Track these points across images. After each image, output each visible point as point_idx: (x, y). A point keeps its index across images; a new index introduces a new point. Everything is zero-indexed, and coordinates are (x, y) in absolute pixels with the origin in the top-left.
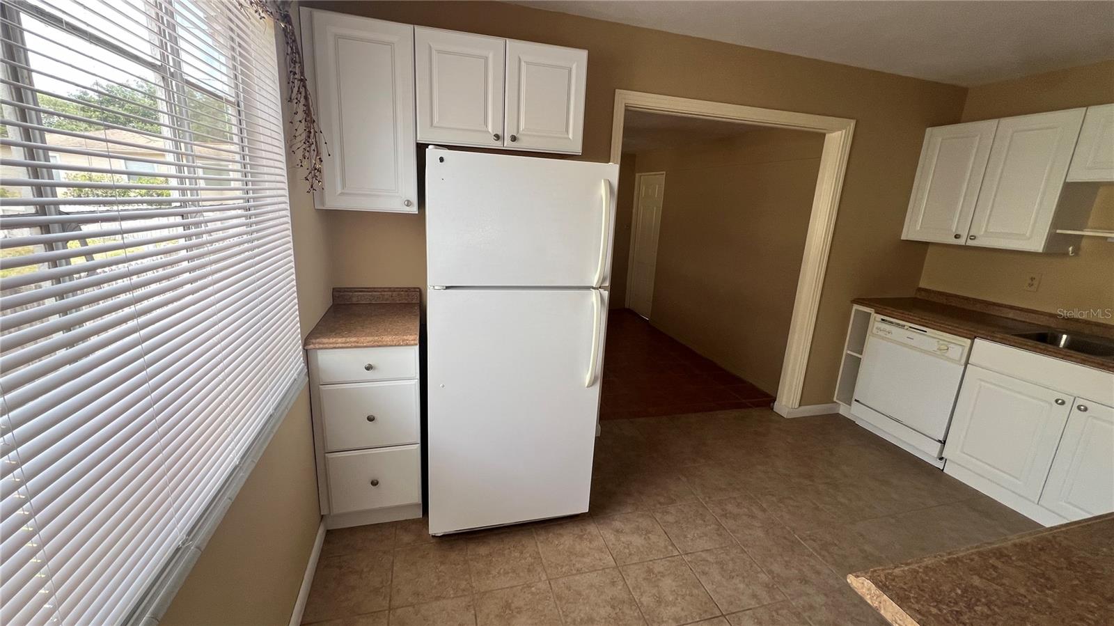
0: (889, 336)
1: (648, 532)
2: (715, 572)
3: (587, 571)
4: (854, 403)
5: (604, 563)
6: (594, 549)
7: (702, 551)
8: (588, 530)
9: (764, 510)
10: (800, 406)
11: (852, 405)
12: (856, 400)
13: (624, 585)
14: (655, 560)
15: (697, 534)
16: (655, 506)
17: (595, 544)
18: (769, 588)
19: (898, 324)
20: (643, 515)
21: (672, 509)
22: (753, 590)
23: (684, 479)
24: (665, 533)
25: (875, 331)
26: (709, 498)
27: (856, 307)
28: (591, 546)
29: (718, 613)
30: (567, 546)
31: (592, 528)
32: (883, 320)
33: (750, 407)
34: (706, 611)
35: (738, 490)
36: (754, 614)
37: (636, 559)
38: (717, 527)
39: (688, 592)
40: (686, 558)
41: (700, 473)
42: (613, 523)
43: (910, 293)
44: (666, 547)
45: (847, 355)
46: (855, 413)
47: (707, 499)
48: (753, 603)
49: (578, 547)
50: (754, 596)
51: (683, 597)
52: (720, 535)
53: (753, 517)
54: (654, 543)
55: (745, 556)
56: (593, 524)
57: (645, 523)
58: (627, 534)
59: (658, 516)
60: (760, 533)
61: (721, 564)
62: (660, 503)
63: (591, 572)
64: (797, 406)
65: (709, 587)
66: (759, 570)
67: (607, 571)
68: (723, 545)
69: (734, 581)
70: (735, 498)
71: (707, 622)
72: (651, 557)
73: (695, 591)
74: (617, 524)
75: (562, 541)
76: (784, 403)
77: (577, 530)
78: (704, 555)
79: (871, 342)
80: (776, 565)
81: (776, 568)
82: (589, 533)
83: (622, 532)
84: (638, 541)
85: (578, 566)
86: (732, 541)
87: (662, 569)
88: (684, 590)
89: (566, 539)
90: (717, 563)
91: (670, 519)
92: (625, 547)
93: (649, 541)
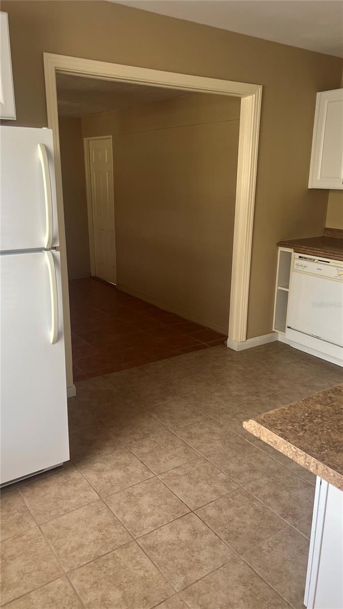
0: (305, 270)
1: (126, 465)
2: (184, 482)
3: (74, 509)
4: (287, 329)
5: (89, 499)
6: (78, 490)
7: (173, 469)
8: (72, 477)
9: (221, 426)
10: (246, 339)
11: (286, 332)
12: (288, 327)
13: (108, 512)
14: (134, 485)
15: (169, 457)
16: (131, 443)
17: (80, 486)
18: (226, 482)
19: (311, 259)
20: (121, 453)
21: (146, 443)
22: (214, 487)
23: (155, 416)
24: (142, 462)
25: (295, 267)
26: (177, 426)
27: (281, 249)
28: (76, 489)
29: (188, 511)
30: (53, 494)
31: (75, 474)
32: (300, 257)
33: (208, 347)
34: (178, 512)
35: (201, 415)
36: (215, 504)
37: (117, 489)
38: (185, 448)
39: (163, 503)
40: (160, 477)
41: (168, 409)
42: (95, 465)
43: (318, 234)
44: (143, 473)
45: (278, 290)
46: (288, 337)
47: (175, 428)
48: (215, 497)
49: (63, 493)
50: (215, 491)
51: (159, 506)
52: (186, 453)
53: (213, 433)
54: (132, 472)
55: (207, 464)
56: (76, 471)
57: (124, 459)
58: (107, 471)
59: (134, 450)
60: (218, 444)
61: (188, 475)
62: (135, 440)
63: (78, 509)
64: (244, 339)
65: (180, 494)
66: (219, 471)
67: (92, 504)
68: (190, 460)
69: (200, 484)
70: (198, 422)
71: (179, 520)
72: (131, 484)
73: (169, 500)
74: (98, 465)
75: (48, 491)
76: (234, 339)
77: (61, 479)
78: (174, 471)
79: (294, 277)
80: (232, 465)
81: (232, 467)
82: (73, 479)
83: (103, 471)
84: (118, 474)
85: (65, 507)
86: (197, 456)
87: (140, 490)
88: (160, 501)
89: (52, 489)
90: (185, 475)
91: (145, 450)
92: (107, 482)
93: (128, 472)
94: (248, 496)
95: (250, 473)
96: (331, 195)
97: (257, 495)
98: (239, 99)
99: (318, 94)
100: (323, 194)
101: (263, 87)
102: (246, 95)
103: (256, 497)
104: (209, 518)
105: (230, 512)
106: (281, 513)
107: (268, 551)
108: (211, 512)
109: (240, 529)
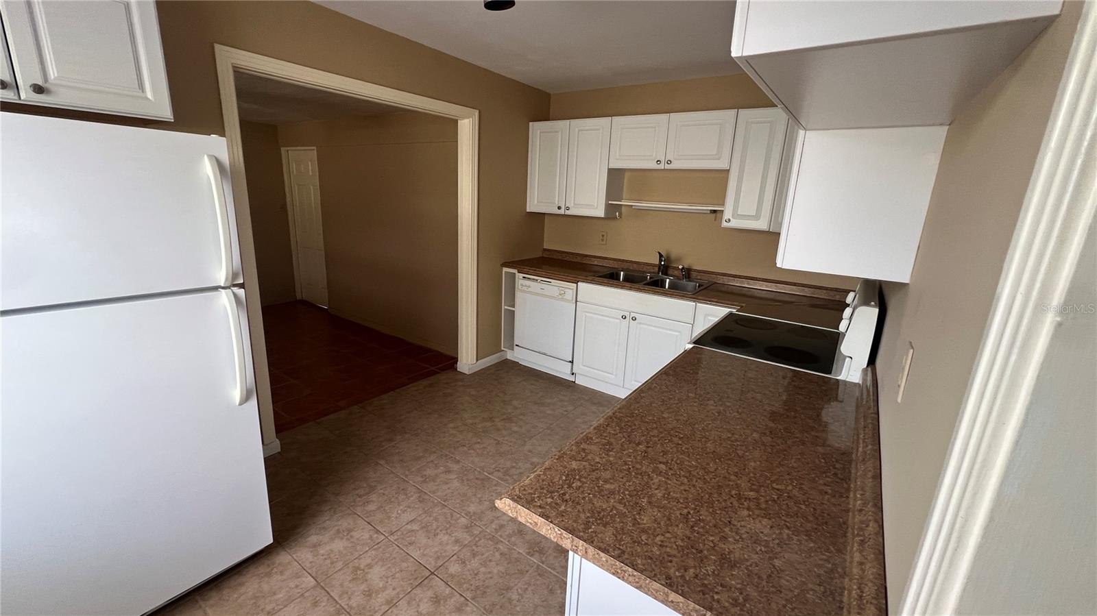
0: (530, 289)
1: (350, 531)
2: (422, 539)
3: (282, 607)
4: (515, 347)
5: (301, 589)
6: (286, 580)
7: (407, 524)
8: (278, 562)
9: (458, 462)
10: (477, 360)
11: (515, 350)
12: (517, 345)
13: (328, 599)
14: (361, 555)
15: (401, 510)
16: (354, 501)
17: (287, 573)
18: (468, 528)
19: (534, 279)
20: (342, 517)
21: (374, 497)
22: (455, 536)
23: (382, 462)
24: (369, 523)
25: (520, 287)
26: (409, 470)
27: (505, 270)
28: (284, 577)
29: (428, 573)
30: (251, 593)
31: (283, 558)
32: (524, 277)
33: (438, 373)
34: (416, 579)
35: (435, 452)
36: (458, 558)
37: (340, 565)
38: (419, 495)
39: (397, 570)
40: (392, 538)
41: (397, 451)
42: (309, 539)
43: (539, 254)
44: (371, 537)
45: (505, 310)
46: (517, 355)
47: (407, 473)
48: (457, 548)
49: (266, 587)
50: (457, 541)
51: (393, 576)
52: (420, 502)
53: (449, 471)
54: (357, 539)
55: (445, 510)
56: (283, 553)
57: (345, 523)
58: (325, 543)
59: (359, 510)
60: (456, 484)
61: (425, 527)
62: (360, 497)
63: (285, 606)
64: (475, 362)
65: (416, 554)
66: (459, 516)
67: (307, 594)
68: (426, 509)
69: (439, 537)
70: (432, 461)
71: (418, 588)
72: (356, 554)
73: (404, 565)
74: (313, 539)
75: (243, 590)
76: (464, 361)
77: (262, 569)
78: (409, 527)
79: (519, 296)
80: (472, 505)
81: (472, 508)
82: (279, 564)
83: (319, 545)
84: (339, 545)
85: (269, 608)
86: (433, 502)
87: (369, 561)
88: (393, 570)
89: (251, 585)
90: (422, 528)
91: (371, 507)
92: (325, 559)
93: (352, 540)
94: (492, 538)
95: (492, 511)
96: (547, 219)
97: (501, 536)
98: (456, 122)
99: (531, 123)
100: (540, 217)
101: (479, 112)
102: (464, 118)
103: (499, 538)
104: (452, 576)
105: (475, 563)
106: (527, 551)
107: (519, 600)
108: (454, 568)
109: (487, 581)
